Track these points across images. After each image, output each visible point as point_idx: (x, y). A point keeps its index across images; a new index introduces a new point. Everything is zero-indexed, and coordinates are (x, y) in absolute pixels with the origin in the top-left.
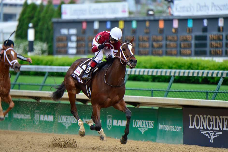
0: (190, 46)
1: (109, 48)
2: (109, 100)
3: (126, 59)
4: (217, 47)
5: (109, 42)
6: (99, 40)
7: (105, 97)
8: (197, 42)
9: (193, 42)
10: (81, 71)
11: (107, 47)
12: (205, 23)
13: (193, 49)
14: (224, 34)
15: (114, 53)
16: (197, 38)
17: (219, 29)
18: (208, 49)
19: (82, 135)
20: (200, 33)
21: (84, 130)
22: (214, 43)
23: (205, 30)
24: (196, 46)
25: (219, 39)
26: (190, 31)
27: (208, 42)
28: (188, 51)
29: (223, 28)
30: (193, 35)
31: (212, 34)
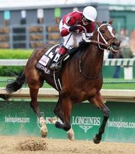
0: (7, 39)
1: (80, 31)
2: (84, 93)
3: (107, 43)
4: (37, 40)
5: (81, 23)
6: (69, 22)
7: (78, 90)
8: (15, 34)
9: (11, 35)
10: (48, 60)
11: (78, 30)
12: (24, 14)
13: (11, 42)
14: (44, 26)
15: (87, 37)
16: (15, 30)
17: (39, 21)
18: (27, 42)
19: (44, 136)
20: (18, 25)
21: (47, 131)
22: (33, 35)
23: (23, 22)
24: (15, 38)
25: (39, 31)
26: (7, 23)
27: (27, 34)
28: (6, 44)
29: (43, 19)
30: (11, 27)
31: (30, 26)
